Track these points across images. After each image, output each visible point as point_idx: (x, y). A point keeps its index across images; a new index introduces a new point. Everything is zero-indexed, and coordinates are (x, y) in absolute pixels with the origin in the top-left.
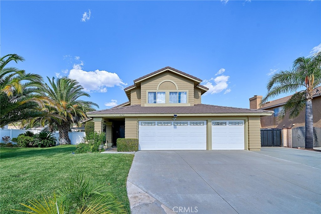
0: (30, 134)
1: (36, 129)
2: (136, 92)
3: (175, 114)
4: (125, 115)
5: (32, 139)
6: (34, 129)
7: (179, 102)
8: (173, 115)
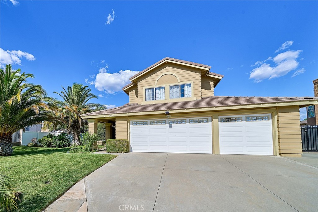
0: (51, 136)
1: (57, 131)
2: (134, 90)
3: (167, 111)
4: (115, 115)
5: (52, 140)
6: (59, 132)
7: (182, 96)
8: (164, 112)
